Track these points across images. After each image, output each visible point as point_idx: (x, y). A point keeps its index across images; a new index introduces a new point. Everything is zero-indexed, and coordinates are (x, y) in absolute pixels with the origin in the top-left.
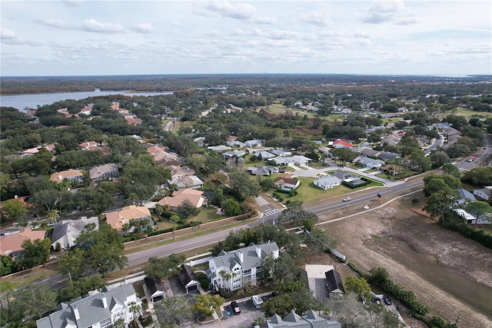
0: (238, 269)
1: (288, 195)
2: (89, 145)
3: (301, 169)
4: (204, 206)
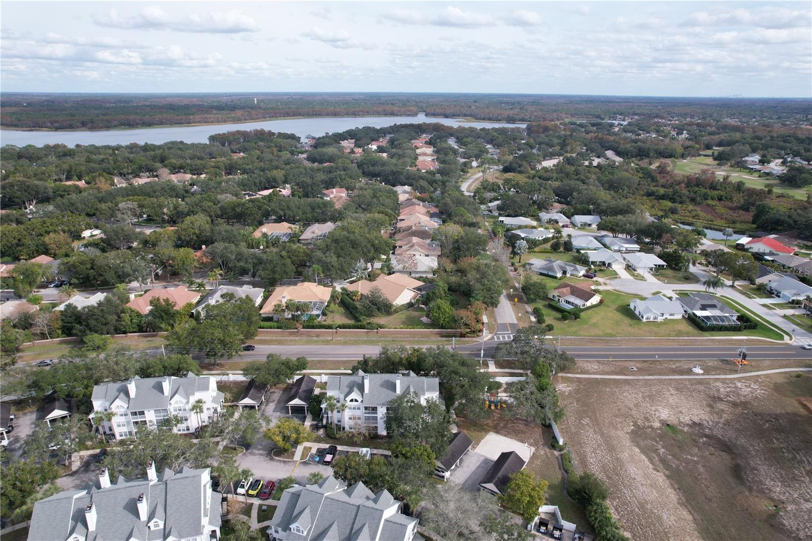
0: (356, 401)
1: (559, 315)
2: (335, 192)
3: (631, 278)
4: (410, 305)
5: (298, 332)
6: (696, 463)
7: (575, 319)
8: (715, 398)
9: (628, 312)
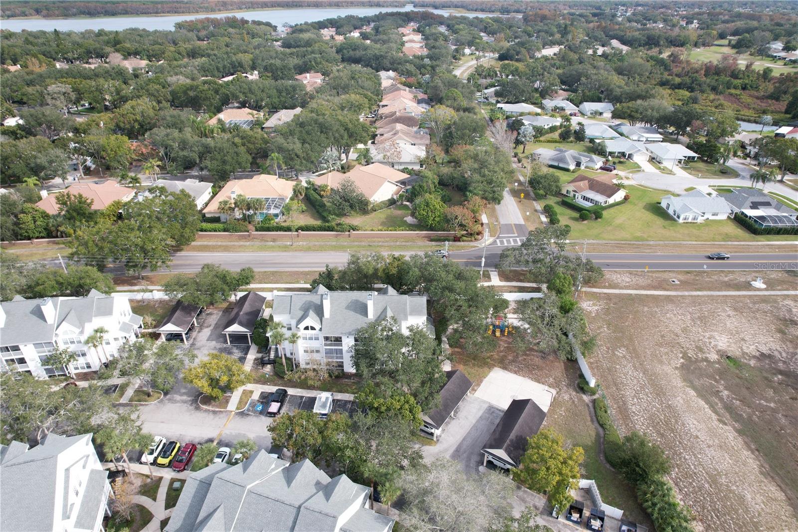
0: (313, 328)
1: (577, 215)
3: (657, 171)
4: (392, 202)
5: (249, 236)
6: (774, 411)
7: (596, 218)
8: (786, 320)
9: (658, 211)
